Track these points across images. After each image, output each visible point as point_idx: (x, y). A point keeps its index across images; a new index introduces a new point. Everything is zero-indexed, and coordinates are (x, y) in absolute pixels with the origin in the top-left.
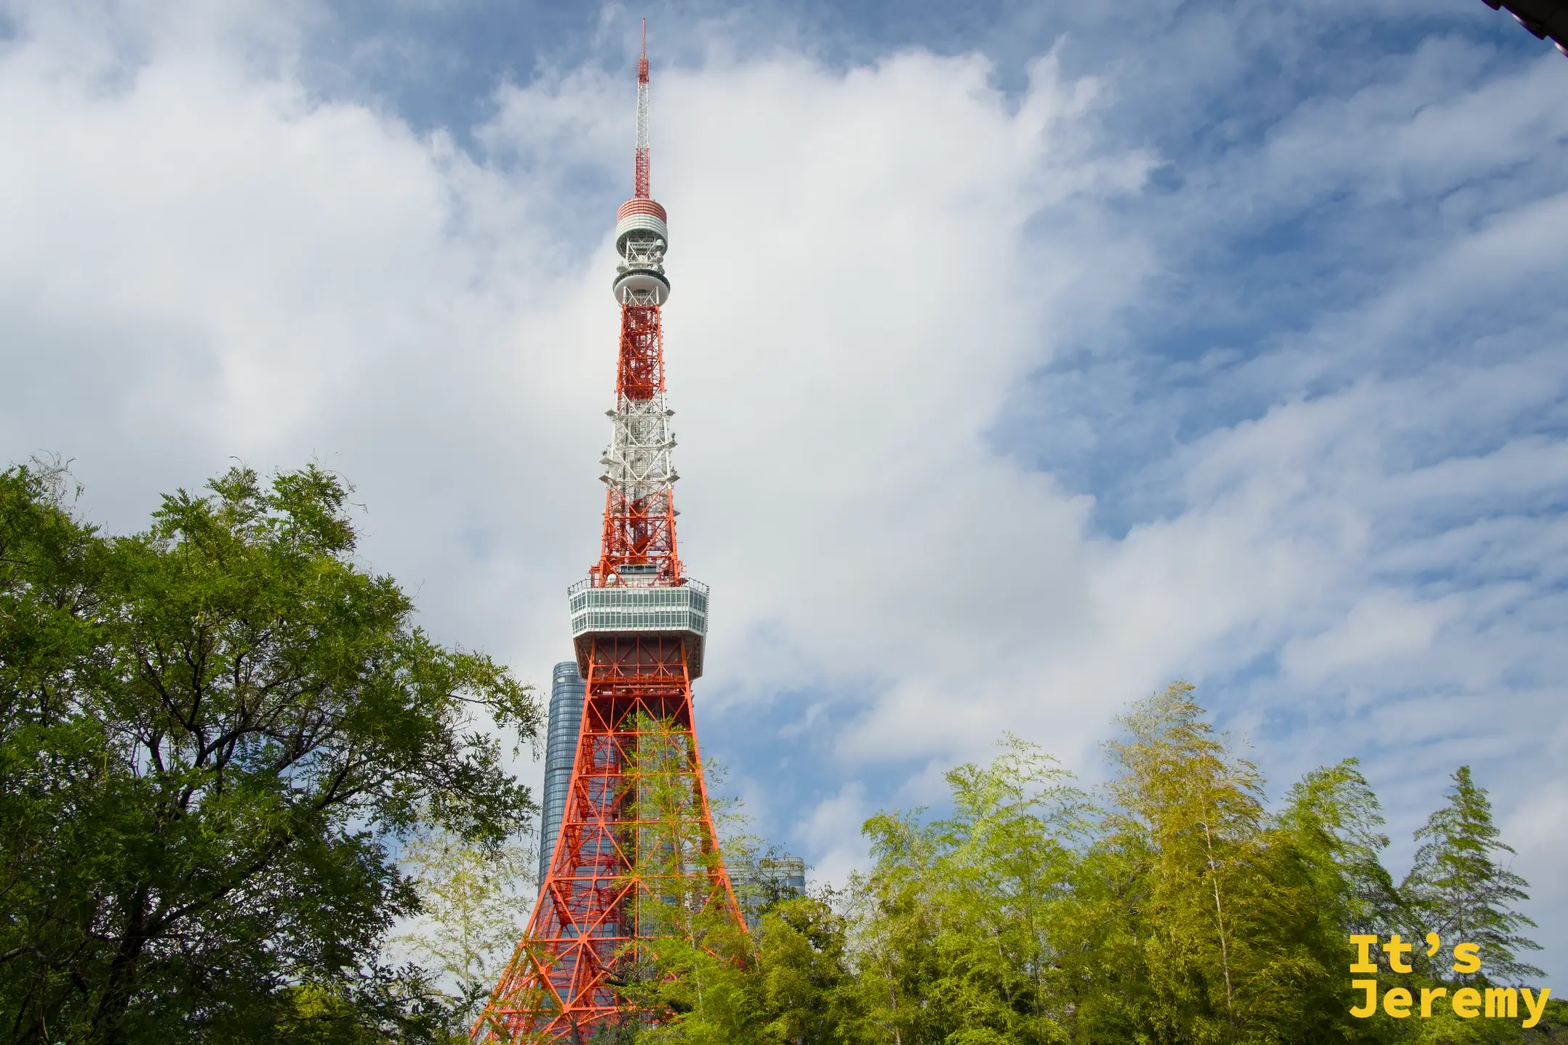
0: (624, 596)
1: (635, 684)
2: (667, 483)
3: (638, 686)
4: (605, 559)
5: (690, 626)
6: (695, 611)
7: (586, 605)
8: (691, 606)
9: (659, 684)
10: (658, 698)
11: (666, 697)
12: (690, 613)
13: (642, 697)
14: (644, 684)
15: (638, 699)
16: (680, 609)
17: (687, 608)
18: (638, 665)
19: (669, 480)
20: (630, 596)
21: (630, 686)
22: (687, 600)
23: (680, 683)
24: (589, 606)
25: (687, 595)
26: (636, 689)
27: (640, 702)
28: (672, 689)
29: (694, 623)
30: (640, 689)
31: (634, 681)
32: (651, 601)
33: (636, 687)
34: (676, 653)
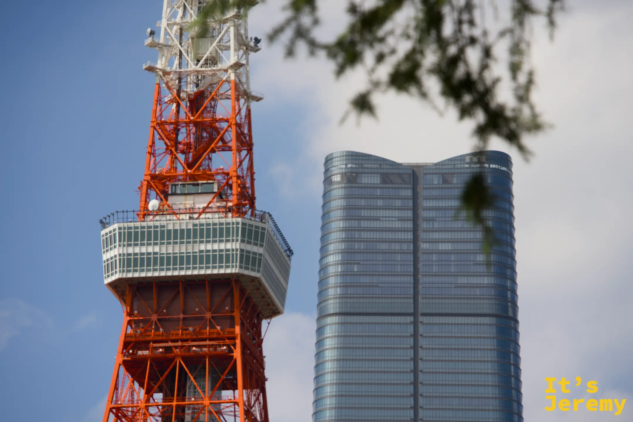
0: (162, 232)
1: (176, 341)
2: (230, 71)
3: (179, 344)
4: (148, 178)
5: (241, 267)
6: (249, 247)
7: (117, 244)
8: (243, 241)
9: (205, 340)
10: (203, 357)
11: (211, 357)
12: (242, 250)
13: (184, 358)
14: (186, 340)
15: (178, 361)
16: (229, 246)
17: (237, 245)
18: (181, 316)
19: (231, 67)
20: (169, 231)
21: (170, 344)
22: (237, 236)
23: (229, 339)
24: (120, 245)
25: (238, 228)
26: (176, 347)
27: (181, 366)
28: (220, 346)
29: (247, 263)
30: (182, 347)
31: (173, 337)
32: (195, 236)
33: (176, 344)
34: (229, 299)
